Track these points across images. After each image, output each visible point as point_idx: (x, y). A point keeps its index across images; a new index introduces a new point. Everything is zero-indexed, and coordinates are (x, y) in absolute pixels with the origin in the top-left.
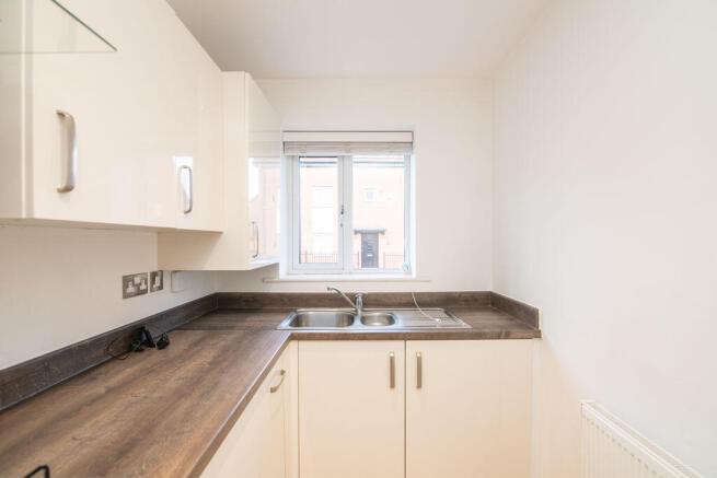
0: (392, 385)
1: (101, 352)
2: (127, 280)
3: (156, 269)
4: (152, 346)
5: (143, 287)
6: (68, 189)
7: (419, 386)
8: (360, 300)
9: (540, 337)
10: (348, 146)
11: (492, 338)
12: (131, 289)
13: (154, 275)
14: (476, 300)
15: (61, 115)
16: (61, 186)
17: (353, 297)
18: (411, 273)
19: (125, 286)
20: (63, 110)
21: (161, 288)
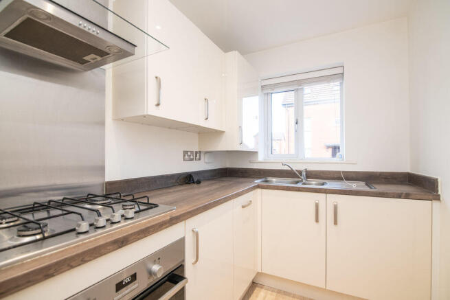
0: (317, 220)
1: (174, 181)
2: (185, 153)
3: (197, 150)
4: (194, 183)
5: (192, 157)
6: (158, 105)
7: (336, 223)
8: (304, 173)
9: (439, 199)
10: (300, 82)
11: (394, 197)
12: (186, 157)
13: (196, 153)
14: (395, 179)
15: (157, 77)
16: (156, 103)
17: (300, 172)
18: (343, 160)
19: (184, 156)
20: (157, 75)
21: (200, 159)
